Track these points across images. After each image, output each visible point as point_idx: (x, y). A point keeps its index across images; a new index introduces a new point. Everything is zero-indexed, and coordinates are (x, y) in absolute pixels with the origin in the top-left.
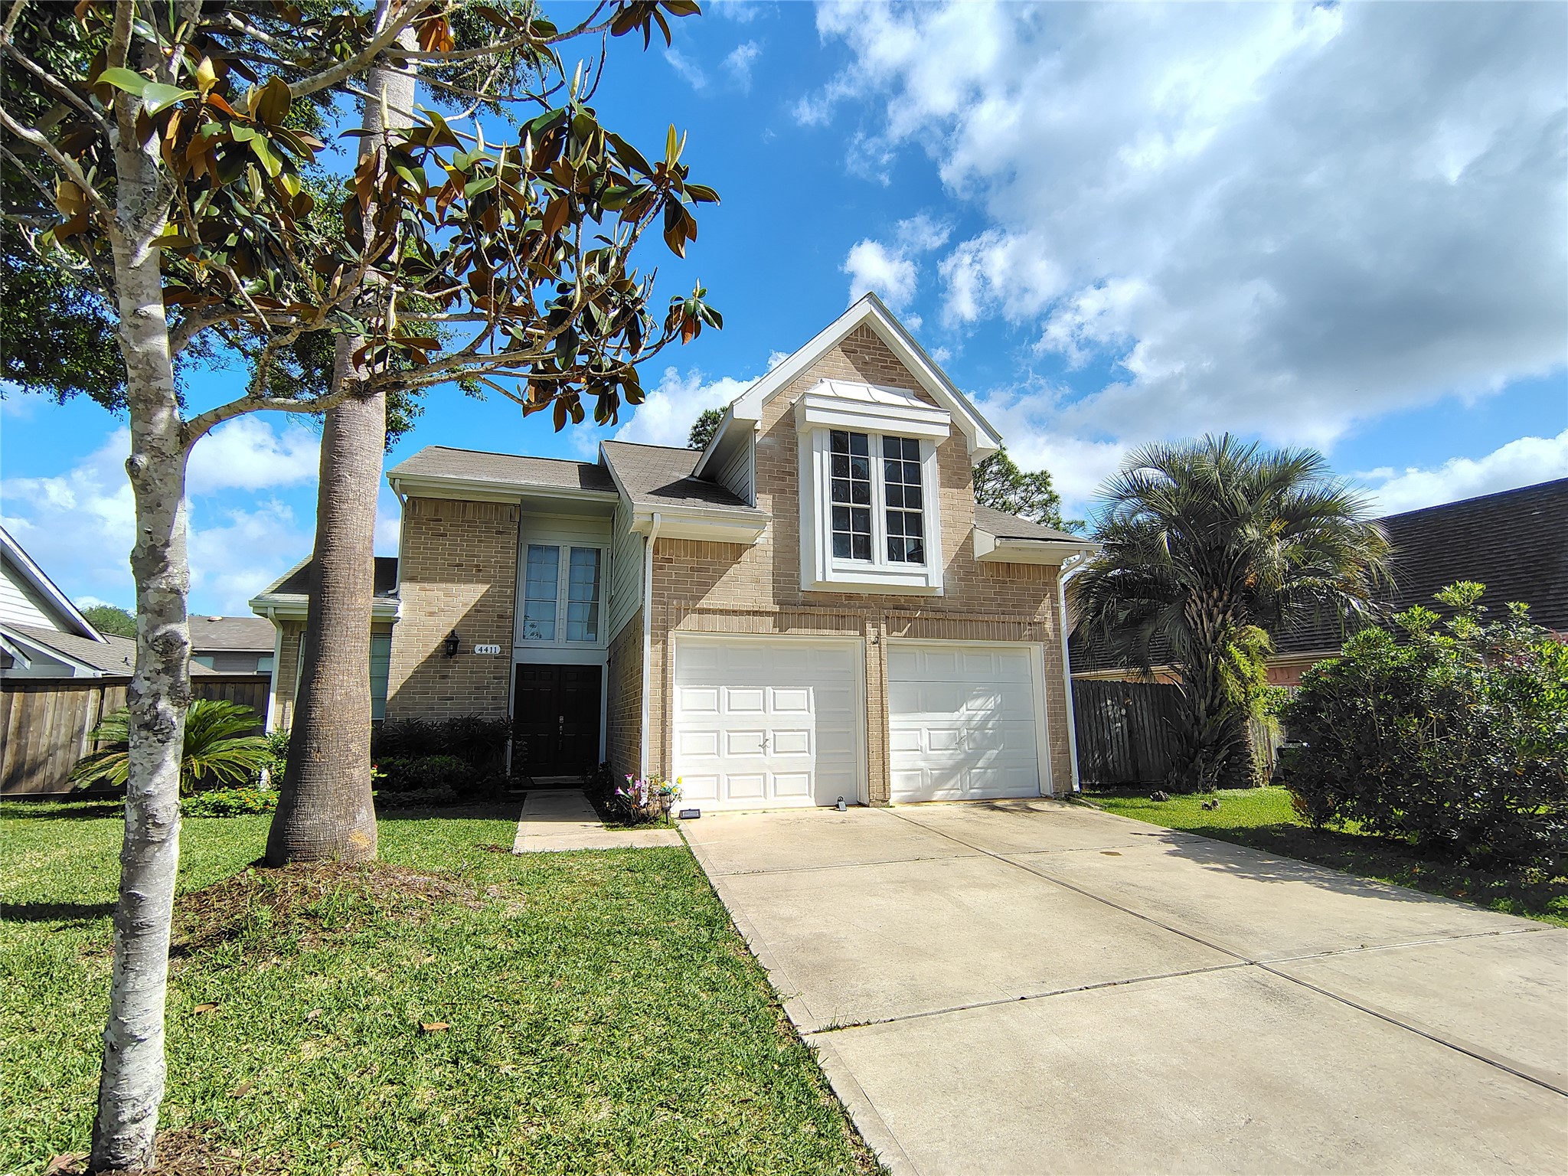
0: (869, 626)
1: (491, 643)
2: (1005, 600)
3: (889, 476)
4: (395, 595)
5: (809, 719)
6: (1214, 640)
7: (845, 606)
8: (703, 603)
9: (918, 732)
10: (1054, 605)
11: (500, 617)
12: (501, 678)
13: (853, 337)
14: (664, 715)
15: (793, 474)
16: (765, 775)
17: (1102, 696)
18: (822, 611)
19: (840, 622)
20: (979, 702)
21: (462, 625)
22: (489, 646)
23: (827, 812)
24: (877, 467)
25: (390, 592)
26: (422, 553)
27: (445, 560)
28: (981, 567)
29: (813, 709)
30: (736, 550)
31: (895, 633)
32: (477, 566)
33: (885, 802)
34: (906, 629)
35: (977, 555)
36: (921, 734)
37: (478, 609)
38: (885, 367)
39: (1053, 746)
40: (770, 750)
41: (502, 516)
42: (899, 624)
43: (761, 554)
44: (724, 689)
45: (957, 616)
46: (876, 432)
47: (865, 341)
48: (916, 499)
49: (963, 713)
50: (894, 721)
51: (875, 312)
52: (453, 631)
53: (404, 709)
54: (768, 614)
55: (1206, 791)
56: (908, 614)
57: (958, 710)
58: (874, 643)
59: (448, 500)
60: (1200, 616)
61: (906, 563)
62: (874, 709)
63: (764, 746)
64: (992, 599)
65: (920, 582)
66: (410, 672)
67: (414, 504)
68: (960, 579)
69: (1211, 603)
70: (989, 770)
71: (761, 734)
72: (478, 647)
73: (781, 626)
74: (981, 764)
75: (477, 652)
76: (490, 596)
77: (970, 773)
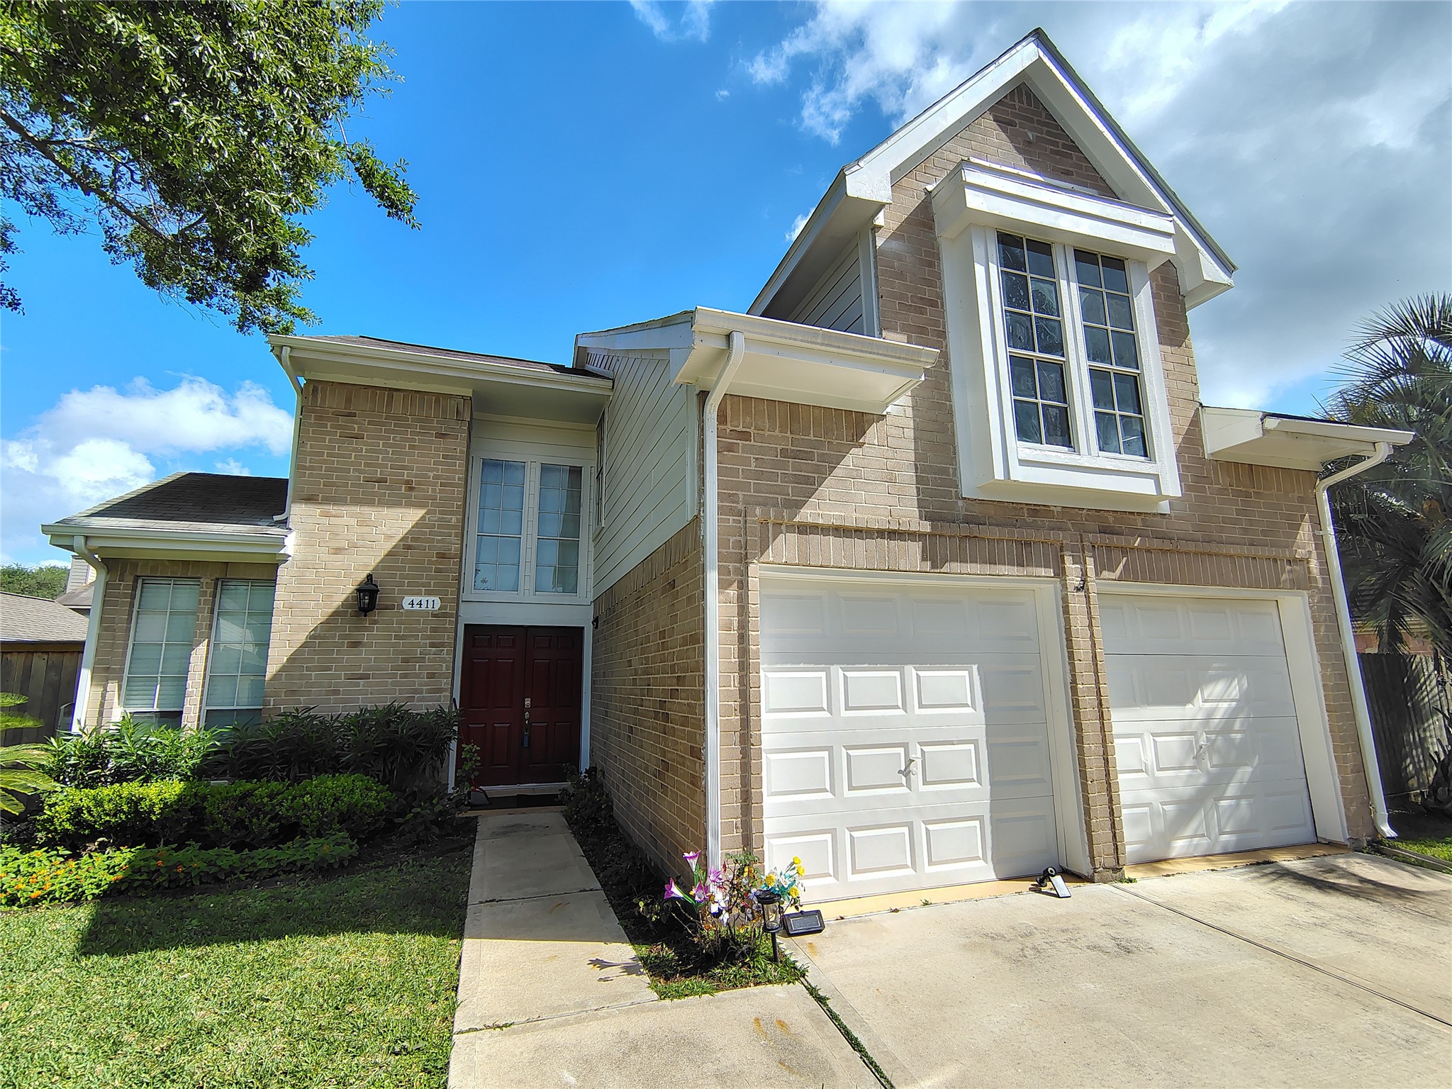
0: (1069, 563)
1: (429, 593)
2: (1251, 522)
3: (1087, 313)
4: (284, 523)
5: (972, 718)
7: (1028, 526)
8: (807, 514)
9: (1139, 740)
10: (1318, 532)
11: (442, 556)
12: (442, 645)
16: (910, 826)
18: (995, 533)
19: (1023, 554)
20: (1217, 689)
21: (384, 568)
22: (424, 599)
24: (1070, 296)
25: (276, 518)
26: (325, 462)
27: (360, 471)
28: (1215, 469)
29: (980, 703)
30: (855, 424)
31: (1106, 574)
32: (407, 482)
33: (1116, 870)
34: (1121, 567)
35: (1207, 450)
36: (1143, 742)
37: (408, 544)
38: (1057, 153)
40: (917, 778)
41: (444, 412)
42: (1110, 559)
43: (894, 431)
44: (838, 671)
45: (1191, 547)
46: (1063, 242)
47: (1024, 111)
48: (1129, 350)
49: (1198, 707)
50: (1115, 721)
51: (1046, 60)
52: (370, 577)
53: (293, 692)
54: (913, 536)
56: (1121, 541)
57: (1191, 703)
58: (1078, 589)
59: (366, 387)
61: (1124, 456)
62: (1088, 702)
63: (906, 773)
64: (1234, 522)
65: (1146, 487)
66: (302, 637)
67: (315, 390)
70: (1243, 802)
71: (901, 750)
72: (407, 599)
73: (934, 558)
74: (1231, 790)
75: (407, 606)
76: (426, 526)
77: (1217, 807)
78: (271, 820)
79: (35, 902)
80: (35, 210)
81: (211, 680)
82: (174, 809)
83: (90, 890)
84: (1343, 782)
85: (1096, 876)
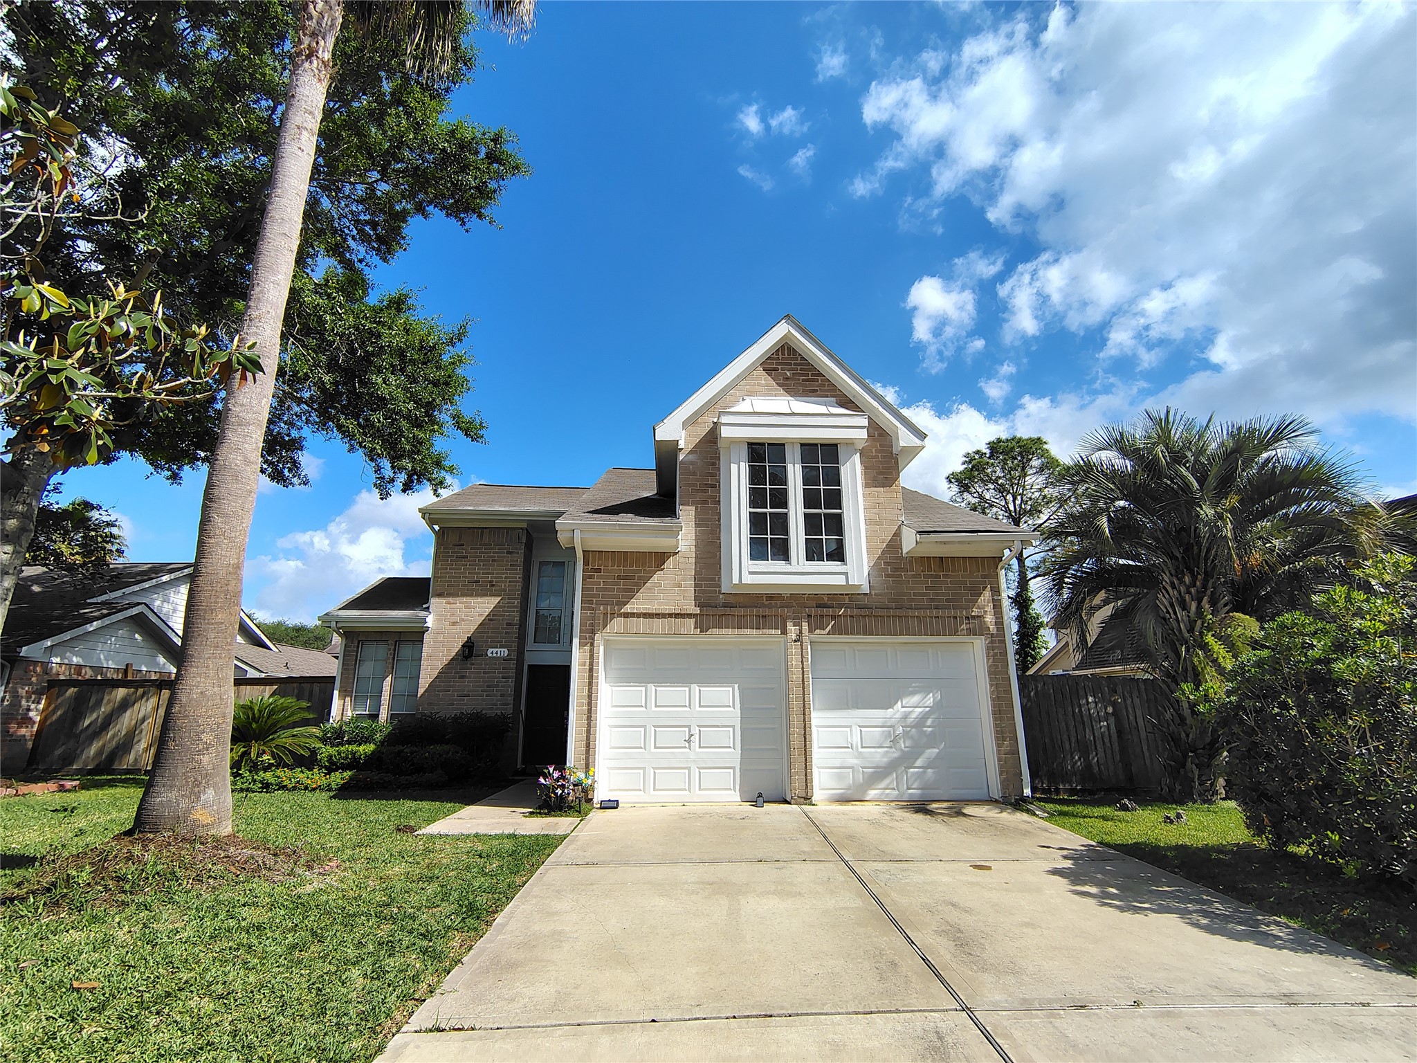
0: (790, 626)
1: (501, 647)
2: (937, 594)
3: (806, 482)
4: (427, 609)
5: (734, 714)
6: (1191, 630)
7: (766, 607)
8: (628, 608)
9: (848, 729)
10: (996, 597)
11: (509, 624)
12: (509, 677)
13: (774, 356)
14: (590, 711)
15: (716, 486)
16: (689, 769)
17: (1082, 693)
18: (742, 611)
19: (760, 622)
20: (915, 699)
21: (478, 632)
22: (499, 650)
23: (747, 807)
24: (795, 474)
25: (424, 606)
26: (447, 573)
27: (466, 577)
28: (911, 563)
29: (738, 705)
30: (659, 559)
31: (818, 631)
32: (491, 582)
33: (807, 799)
34: (830, 626)
35: (905, 551)
36: (850, 731)
37: (491, 618)
38: (807, 380)
39: (998, 746)
40: (695, 744)
41: (511, 539)
42: (822, 622)
43: (682, 560)
44: (651, 687)
45: (885, 613)
46: (793, 442)
47: (786, 359)
48: (835, 499)
49: (898, 710)
50: (817, 718)
51: (793, 332)
52: (469, 638)
53: (429, 704)
54: (689, 616)
55: (1205, 802)
56: (831, 611)
57: (891, 707)
58: (795, 641)
59: (469, 528)
60: (1172, 605)
61: (826, 563)
62: (796, 705)
63: (689, 741)
64: (924, 595)
65: (840, 580)
66: (436, 673)
67: (443, 532)
68: (887, 576)
69: (1183, 589)
70: (930, 770)
71: (687, 729)
72: (490, 650)
73: (702, 627)
74: (919, 763)
75: (490, 655)
76: (501, 607)
77: (907, 772)
78: (411, 765)
79: (314, 789)
80: (315, 430)
81: (393, 697)
82: (371, 757)
83: (334, 786)
84: (999, 760)
85: (792, 801)
